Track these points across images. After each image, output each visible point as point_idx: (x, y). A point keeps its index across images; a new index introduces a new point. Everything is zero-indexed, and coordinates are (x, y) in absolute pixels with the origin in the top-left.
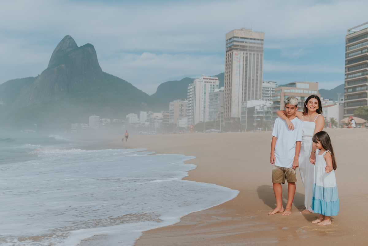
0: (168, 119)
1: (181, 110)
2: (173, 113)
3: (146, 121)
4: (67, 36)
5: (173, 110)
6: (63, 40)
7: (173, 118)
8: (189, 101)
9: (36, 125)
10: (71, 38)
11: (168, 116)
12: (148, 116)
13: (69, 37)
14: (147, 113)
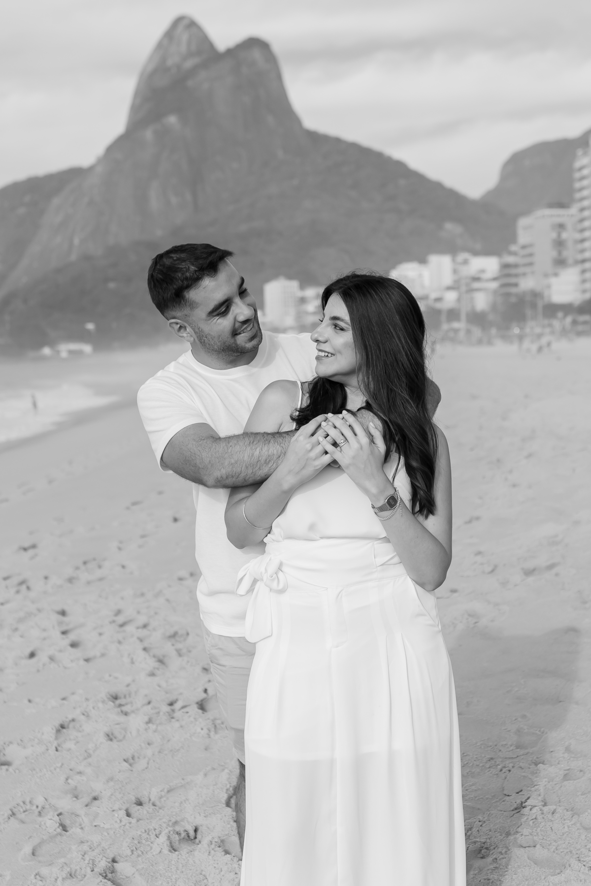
0: (516, 276)
1: (559, 244)
2: (531, 255)
3: (449, 288)
4: (179, 20)
5: (531, 245)
6: (170, 34)
7: (533, 273)
8: (582, 210)
9: (90, 326)
10: (192, 24)
11: (516, 266)
12: (455, 271)
13: (185, 22)
14: (454, 260)
